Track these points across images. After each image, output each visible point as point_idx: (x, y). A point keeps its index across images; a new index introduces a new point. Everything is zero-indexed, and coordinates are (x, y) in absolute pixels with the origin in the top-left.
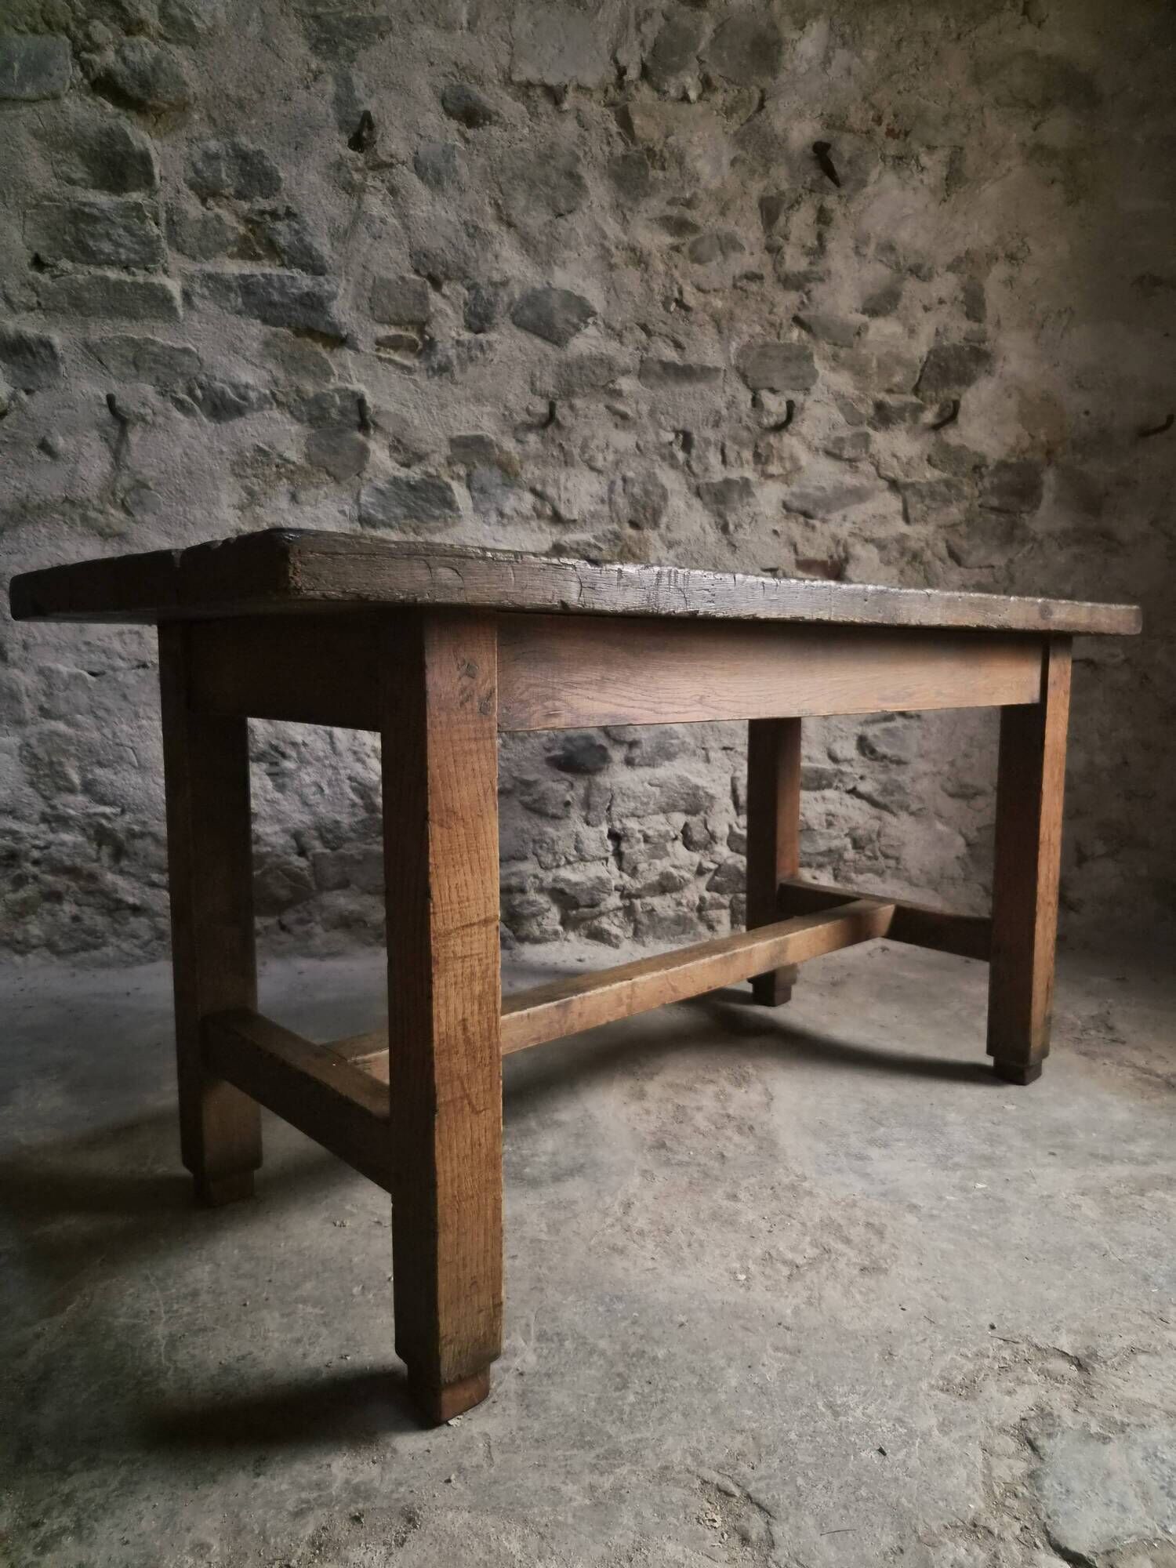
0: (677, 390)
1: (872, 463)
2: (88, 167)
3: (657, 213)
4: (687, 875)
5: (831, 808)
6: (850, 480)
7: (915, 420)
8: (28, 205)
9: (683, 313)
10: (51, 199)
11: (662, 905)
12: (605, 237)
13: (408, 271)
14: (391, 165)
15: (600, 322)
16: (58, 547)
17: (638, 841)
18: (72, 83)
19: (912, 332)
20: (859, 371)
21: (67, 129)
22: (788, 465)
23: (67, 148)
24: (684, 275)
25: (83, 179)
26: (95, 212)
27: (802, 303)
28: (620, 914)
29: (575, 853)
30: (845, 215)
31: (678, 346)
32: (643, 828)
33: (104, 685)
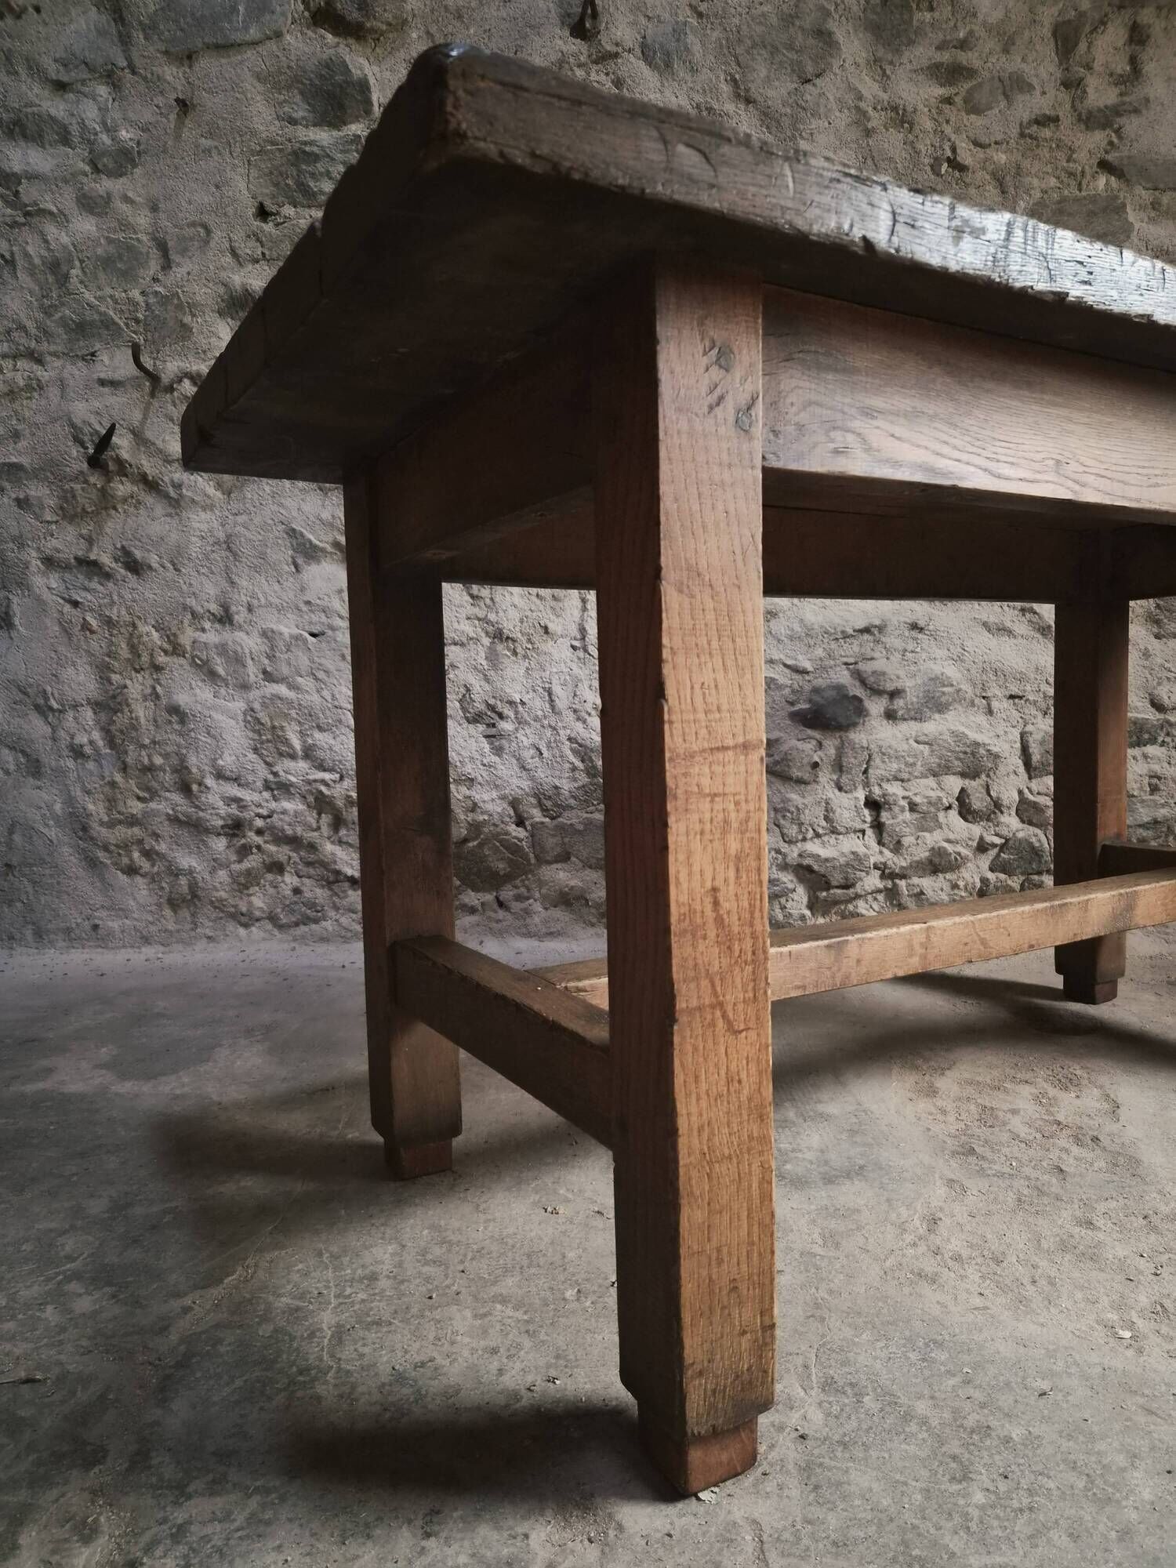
2: (309, 104)
3: (925, 63)
4: (965, 852)
5: (1156, 768)
8: (253, 153)
9: (957, 174)
10: (273, 143)
11: (934, 887)
12: (860, 98)
14: (616, 55)
16: (281, 505)
17: (903, 811)
18: (293, 17)
21: (289, 67)
23: (289, 88)
24: (957, 131)
25: (303, 118)
26: (315, 149)
27: (1111, 143)
28: (881, 897)
29: (824, 823)
30: (1166, 29)
32: (907, 794)
33: (324, 645)
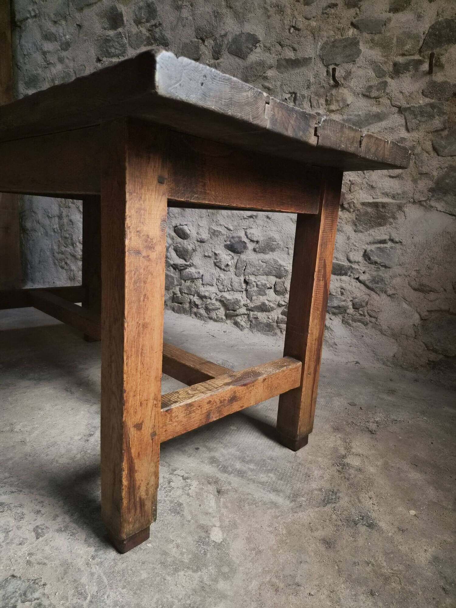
0: (292, 72)
1: (388, 98)
2: (109, 22)
4: (273, 306)
5: (344, 285)
6: (375, 109)
7: (416, 70)
8: (95, 40)
9: (297, 32)
10: (100, 37)
11: (262, 316)
13: (194, 38)
15: (261, 45)
17: (254, 287)
19: (419, 17)
20: (385, 46)
21: (104, 10)
22: (341, 104)
23: (104, 17)
24: (299, 13)
26: (109, 38)
27: (357, 14)
28: (245, 316)
29: (230, 286)
31: (294, 50)
32: (256, 280)
